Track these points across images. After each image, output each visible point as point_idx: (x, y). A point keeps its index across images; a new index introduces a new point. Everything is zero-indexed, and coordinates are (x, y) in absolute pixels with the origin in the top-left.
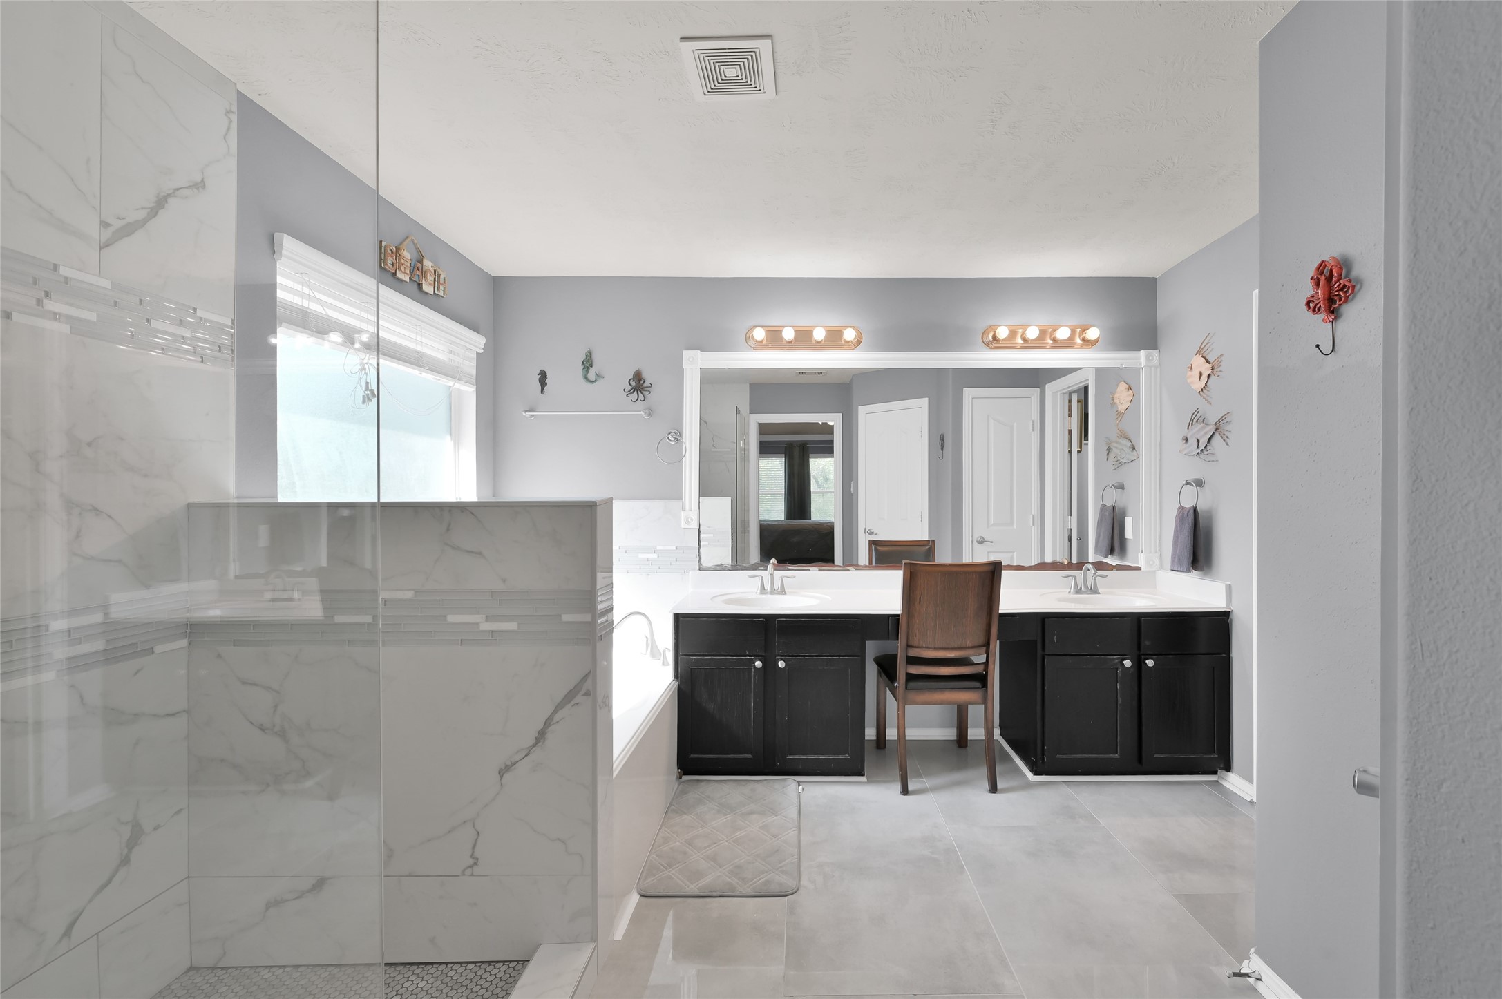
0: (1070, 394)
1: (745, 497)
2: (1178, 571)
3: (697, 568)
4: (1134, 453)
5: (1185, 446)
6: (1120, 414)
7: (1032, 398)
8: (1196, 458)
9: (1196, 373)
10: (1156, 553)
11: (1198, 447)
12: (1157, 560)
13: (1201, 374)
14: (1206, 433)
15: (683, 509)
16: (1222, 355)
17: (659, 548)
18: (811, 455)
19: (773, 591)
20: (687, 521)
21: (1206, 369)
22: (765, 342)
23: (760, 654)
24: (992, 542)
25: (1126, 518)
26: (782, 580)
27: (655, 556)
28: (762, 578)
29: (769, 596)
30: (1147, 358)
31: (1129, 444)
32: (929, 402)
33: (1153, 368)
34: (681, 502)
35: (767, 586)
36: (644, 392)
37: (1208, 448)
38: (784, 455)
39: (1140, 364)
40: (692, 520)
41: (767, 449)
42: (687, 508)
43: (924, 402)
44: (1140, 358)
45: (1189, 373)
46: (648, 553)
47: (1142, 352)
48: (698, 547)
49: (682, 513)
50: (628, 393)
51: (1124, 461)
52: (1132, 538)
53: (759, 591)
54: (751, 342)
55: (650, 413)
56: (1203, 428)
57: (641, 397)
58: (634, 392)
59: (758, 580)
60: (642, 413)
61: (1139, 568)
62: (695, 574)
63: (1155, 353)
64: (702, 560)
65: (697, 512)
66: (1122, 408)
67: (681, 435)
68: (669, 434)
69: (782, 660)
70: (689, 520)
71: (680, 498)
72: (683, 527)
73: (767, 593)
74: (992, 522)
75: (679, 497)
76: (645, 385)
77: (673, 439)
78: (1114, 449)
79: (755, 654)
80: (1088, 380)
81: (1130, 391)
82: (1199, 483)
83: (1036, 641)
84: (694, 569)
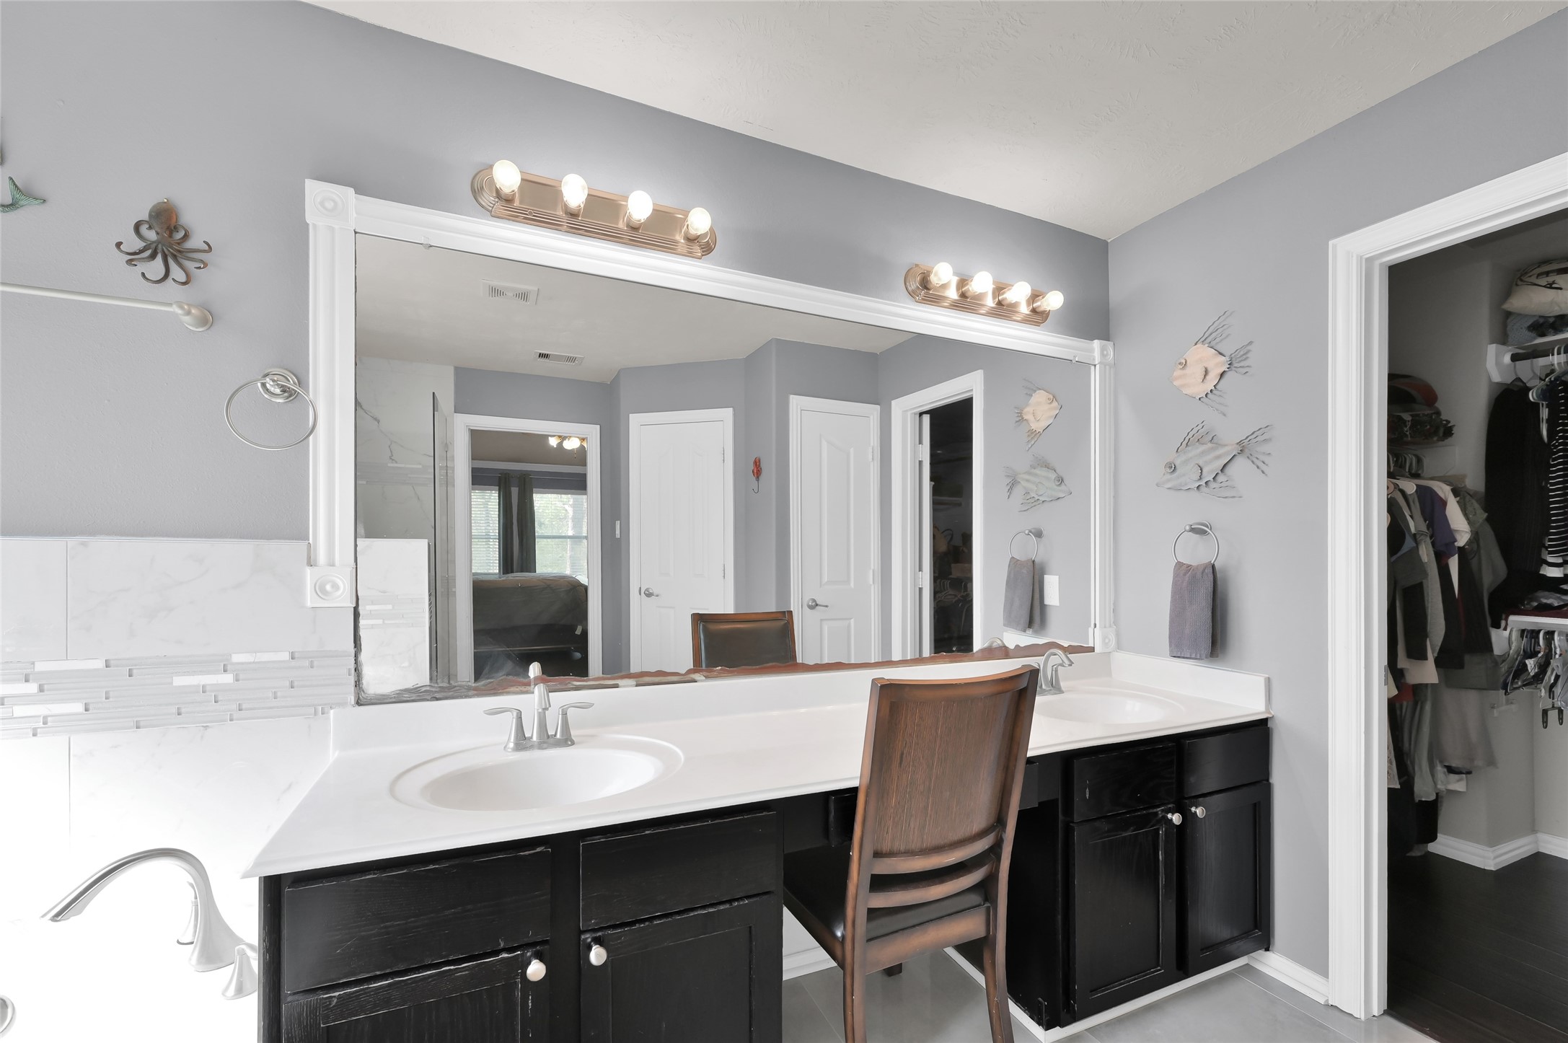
0: (921, 414)
1: (449, 540)
2: (1179, 657)
3: (352, 699)
4: (1063, 487)
5: (1169, 476)
6: (1033, 434)
7: (872, 417)
8: (1195, 494)
9: (1195, 371)
10: (1110, 626)
11: (1201, 478)
12: (1112, 637)
13: (1206, 372)
14: (1218, 457)
15: (311, 563)
16: (1251, 343)
17: (236, 658)
18: (534, 489)
19: (547, 740)
20: (320, 590)
21: (1218, 364)
22: (517, 203)
23: (539, 938)
24: (827, 606)
25: (1045, 576)
26: (565, 714)
27: (228, 678)
28: (520, 713)
29: (537, 754)
30: (1103, 349)
31: (1053, 476)
32: (735, 415)
33: (1107, 367)
34: (303, 545)
35: (532, 731)
36: (188, 264)
37: (1221, 478)
38: (497, 488)
39: (1094, 359)
40: (335, 587)
41: (480, 478)
42: (322, 557)
43: (727, 414)
44: (1092, 350)
45: (1178, 373)
46: (209, 673)
47: (1096, 342)
48: (352, 650)
49: (308, 570)
50: (133, 258)
51: (1042, 499)
52: (1058, 604)
53: (511, 745)
54: (488, 198)
55: (208, 318)
56: (1213, 449)
57: (177, 273)
58: (153, 256)
59: (510, 719)
60: (175, 309)
61: (1092, 649)
62: (343, 717)
63: (1109, 345)
64: (365, 681)
65: (349, 570)
66: (1037, 426)
67: (302, 382)
68: (266, 375)
69: (599, 941)
70: (328, 587)
71: (301, 535)
72: (309, 604)
73: (532, 747)
74: (825, 579)
75: (296, 530)
76: (190, 244)
77: (278, 391)
78: (1023, 483)
79: (526, 940)
80: (972, 390)
81: (1055, 404)
82: (1199, 531)
83: (1057, 800)
84: (342, 704)
